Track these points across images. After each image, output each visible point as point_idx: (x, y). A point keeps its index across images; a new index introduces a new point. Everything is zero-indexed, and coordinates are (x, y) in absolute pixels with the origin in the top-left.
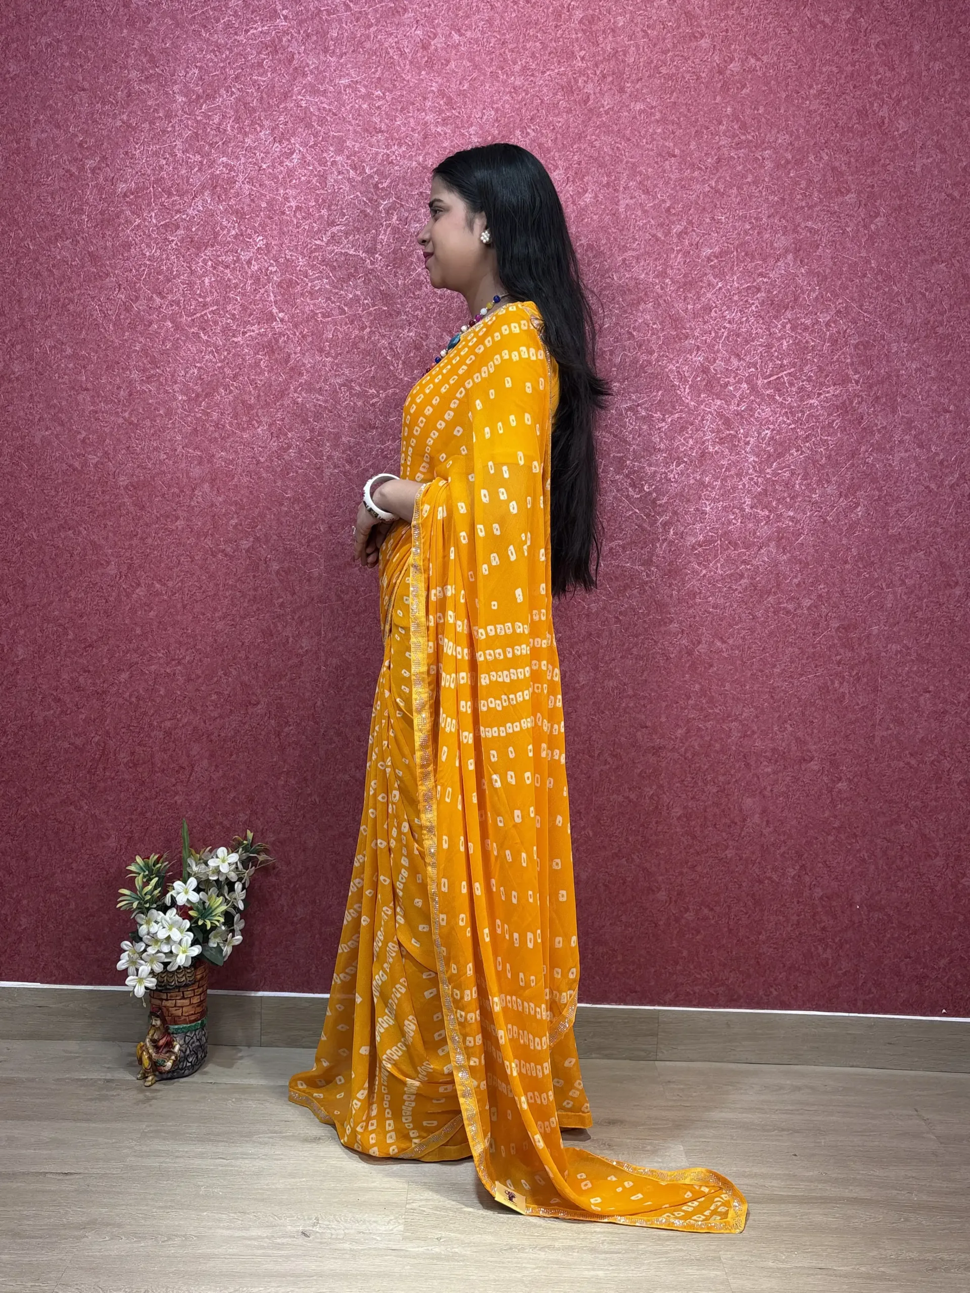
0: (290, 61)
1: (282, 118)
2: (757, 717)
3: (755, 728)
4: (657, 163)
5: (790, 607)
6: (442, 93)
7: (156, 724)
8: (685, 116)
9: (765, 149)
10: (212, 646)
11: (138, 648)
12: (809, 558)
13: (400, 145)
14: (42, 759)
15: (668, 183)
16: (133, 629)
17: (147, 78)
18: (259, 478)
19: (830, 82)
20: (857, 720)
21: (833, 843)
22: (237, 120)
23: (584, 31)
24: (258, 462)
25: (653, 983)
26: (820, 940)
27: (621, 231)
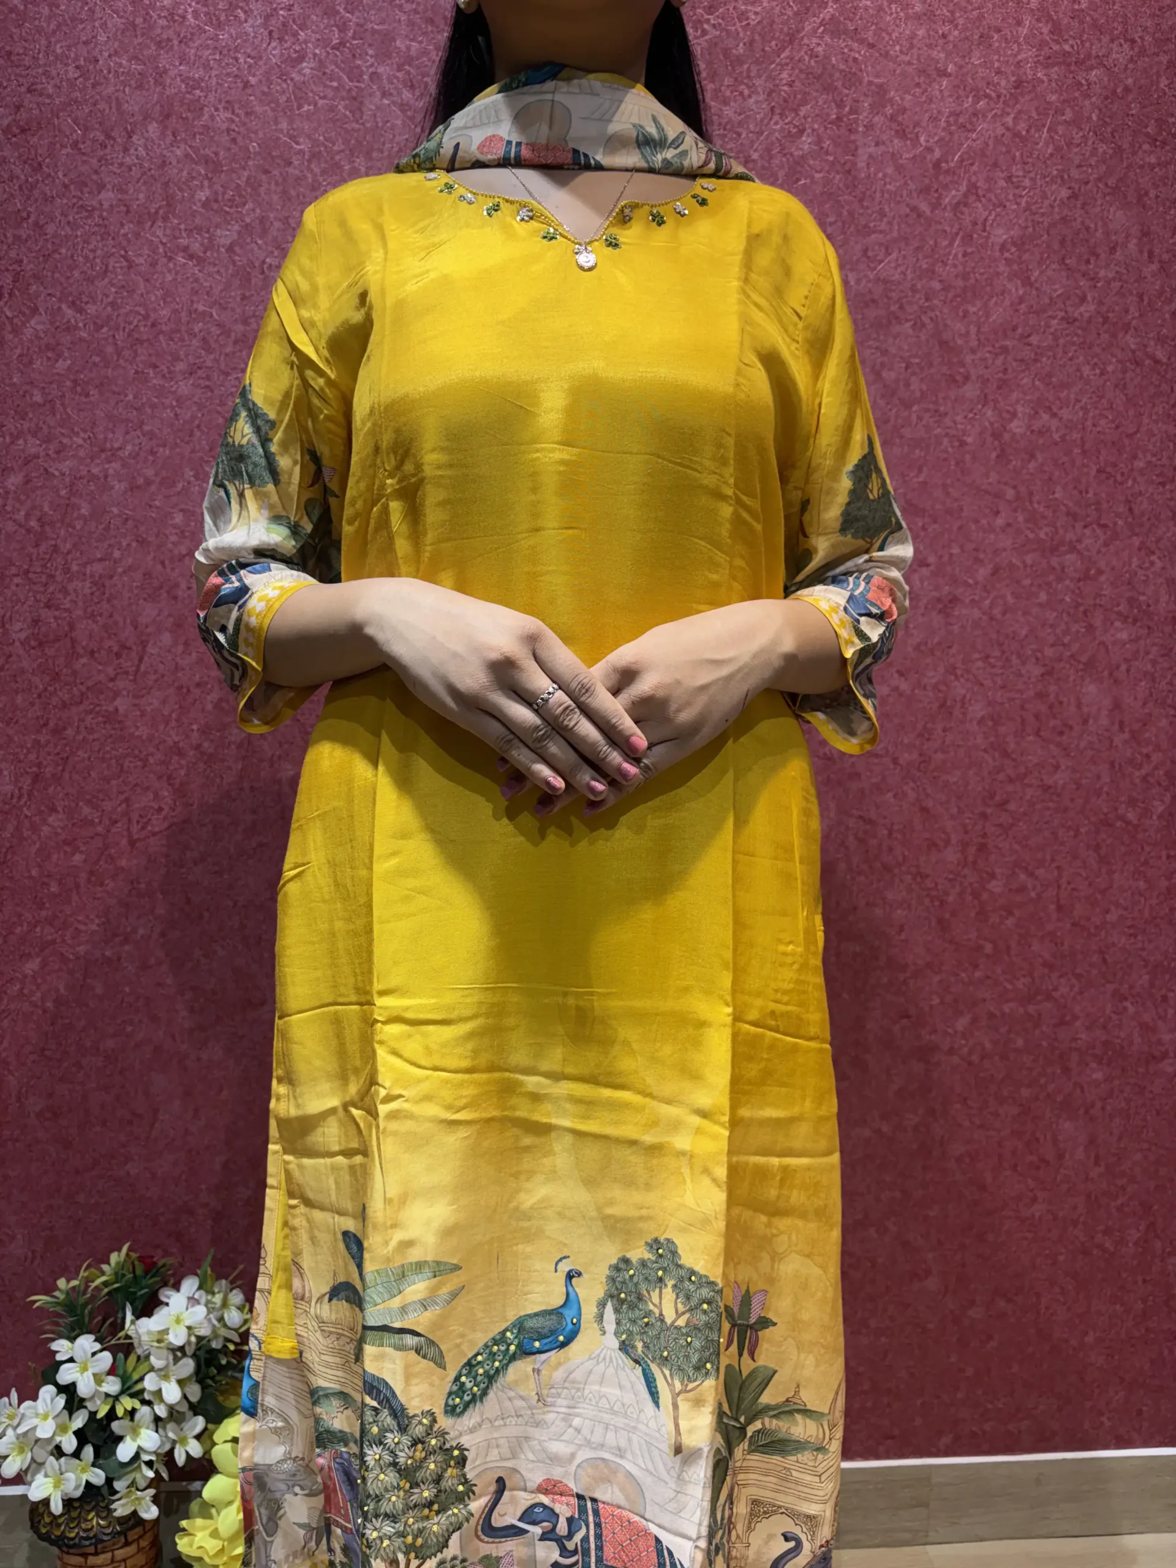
2: (1081, 993)
3: (1077, 1009)
4: (918, 85)
5: (1131, 816)
7: (88, 1044)
11: (55, 917)
15: (934, 119)
16: (45, 885)
25: (918, 1421)
27: (861, 201)
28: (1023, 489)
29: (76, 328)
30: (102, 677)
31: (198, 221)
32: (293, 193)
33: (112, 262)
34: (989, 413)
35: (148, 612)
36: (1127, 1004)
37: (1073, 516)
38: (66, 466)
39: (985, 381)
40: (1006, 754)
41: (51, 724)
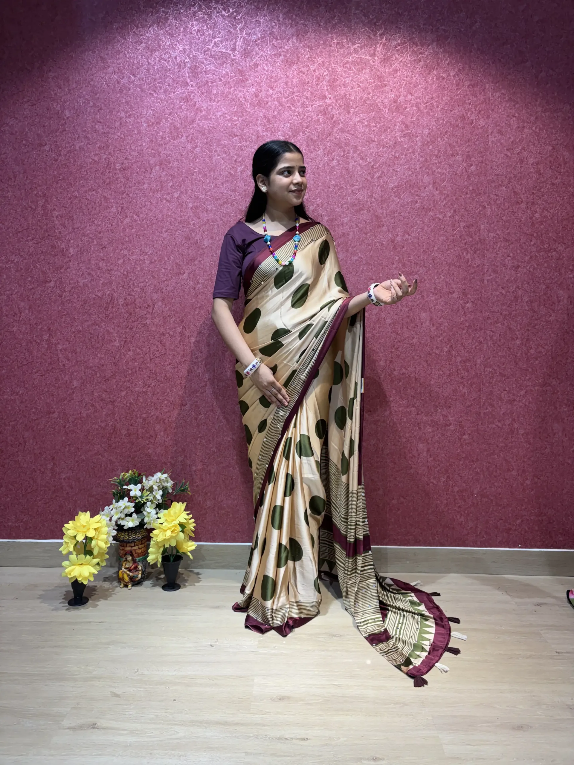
0: (195, 105)
1: (191, 131)
2: (423, 405)
4: (366, 145)
5: (437, 352)
6: (265, 117)
7: (138, 415)
8: (379, 123)
9: (417, 137)
10: (164, 378)
11: (130, 380)
12: (446, 328)
13: (246, 141)
14: (86, 434)
15: (371, 154)
16: (127, 371)
17: (129, 116)
18: (185, 298)
19: (446, 104)
20: (471, 405)
21: (462, 465)
22: (171, 133)
23: (330, 86)
24: (184, 291)
26: (458, 512)
27: (351, 177)
28: (401, 257)
29: (137, 221)
30: (143, 314)
31: (169, 191)
32: (194, 182)
33: (146, 203)
34: (390, 235)
35: (155, 296)
36: (438, 409)
37: (416, 264)
38: (134, 257)
39: (388, 226)
40: (397, 334)
41: (129, 327)
